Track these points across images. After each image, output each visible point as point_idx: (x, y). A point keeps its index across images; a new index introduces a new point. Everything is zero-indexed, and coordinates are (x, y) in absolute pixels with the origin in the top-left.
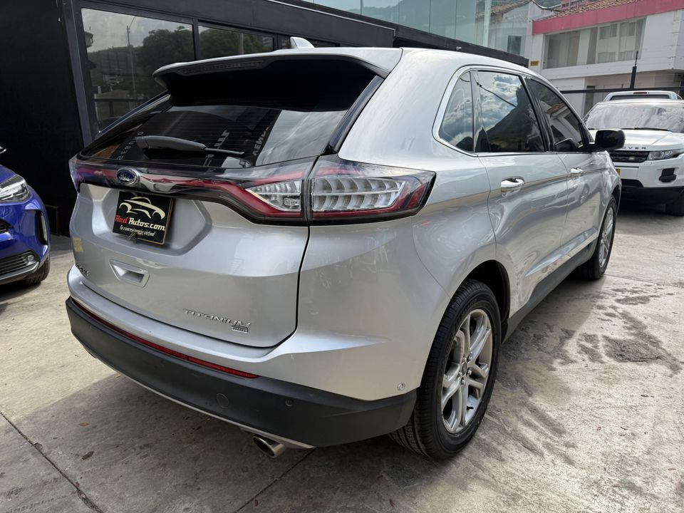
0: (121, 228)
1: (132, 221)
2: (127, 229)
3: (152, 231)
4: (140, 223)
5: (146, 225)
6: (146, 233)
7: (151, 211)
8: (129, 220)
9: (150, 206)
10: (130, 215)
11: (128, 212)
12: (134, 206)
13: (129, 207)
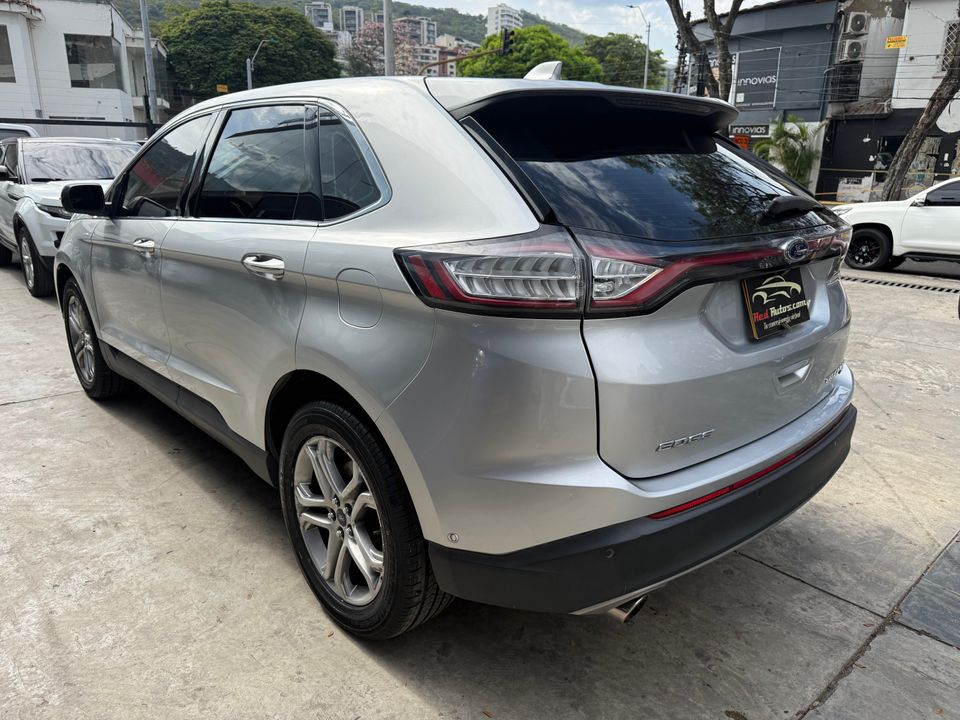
0: (766, 327)
1: (774, 312)
2: (773, 324)
3: (797, 311)
4: (783, 309)
5: (788, 308)
6: (793, 317)
7: (786, 289)
8: (769, 312)
9: (784, 284)
10: (769, 305)
11: (765, 302)
12: (769, 291)
13: (764, 295)
